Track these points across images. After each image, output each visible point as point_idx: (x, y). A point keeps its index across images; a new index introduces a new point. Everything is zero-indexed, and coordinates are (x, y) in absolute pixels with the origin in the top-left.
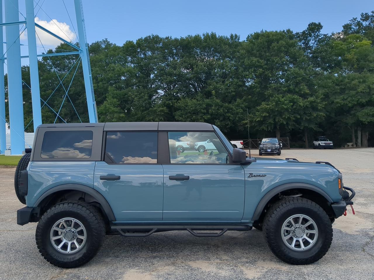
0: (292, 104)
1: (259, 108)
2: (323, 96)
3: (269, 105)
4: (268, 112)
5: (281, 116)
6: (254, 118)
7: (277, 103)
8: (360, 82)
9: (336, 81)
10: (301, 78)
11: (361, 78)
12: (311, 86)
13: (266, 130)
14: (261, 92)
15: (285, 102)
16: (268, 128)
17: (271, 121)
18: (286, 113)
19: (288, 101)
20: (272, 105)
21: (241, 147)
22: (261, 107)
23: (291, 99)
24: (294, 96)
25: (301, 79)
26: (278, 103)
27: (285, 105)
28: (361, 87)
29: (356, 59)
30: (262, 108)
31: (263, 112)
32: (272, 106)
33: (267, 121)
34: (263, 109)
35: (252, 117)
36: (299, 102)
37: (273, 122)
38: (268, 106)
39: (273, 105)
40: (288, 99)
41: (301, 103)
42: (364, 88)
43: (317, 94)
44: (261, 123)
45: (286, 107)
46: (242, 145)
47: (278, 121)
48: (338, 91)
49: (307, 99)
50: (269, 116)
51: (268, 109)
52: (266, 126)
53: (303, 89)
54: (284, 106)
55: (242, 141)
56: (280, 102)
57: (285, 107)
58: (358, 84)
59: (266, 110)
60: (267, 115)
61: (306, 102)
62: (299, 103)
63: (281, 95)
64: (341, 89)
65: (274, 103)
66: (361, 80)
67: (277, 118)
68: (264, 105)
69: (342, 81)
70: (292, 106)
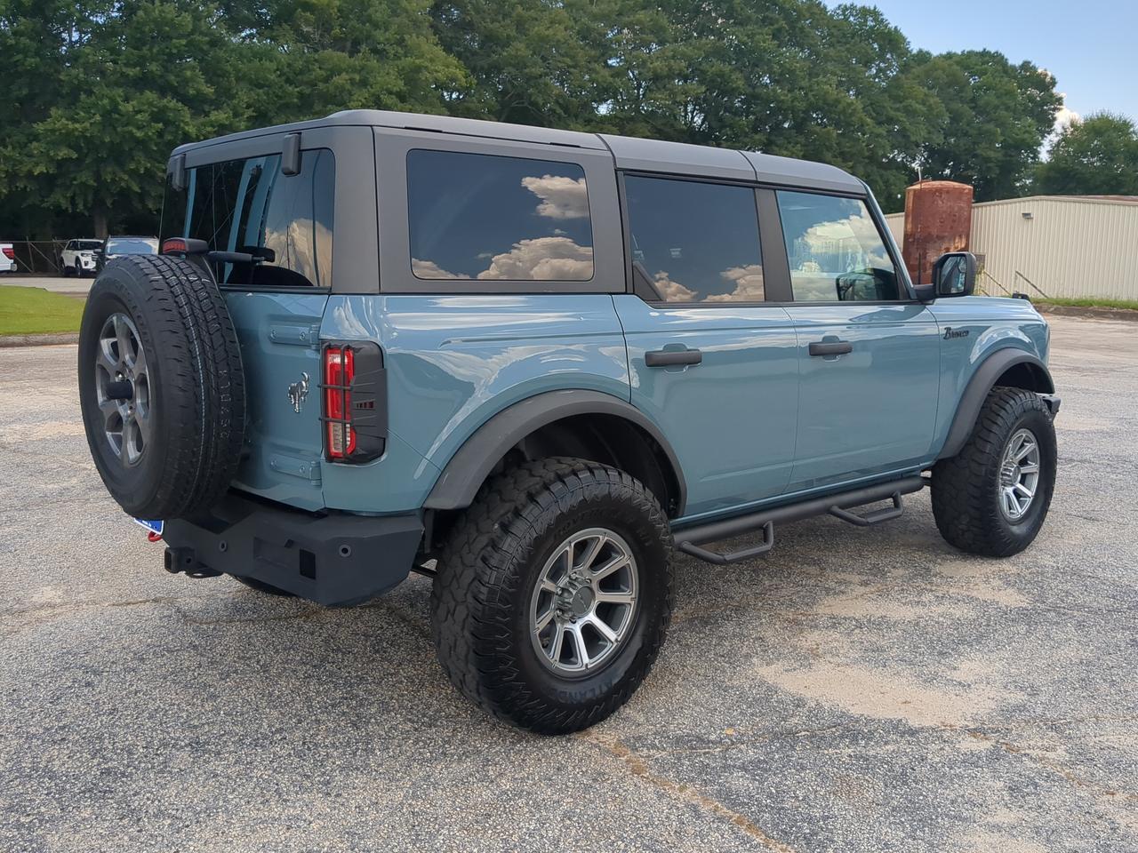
0: (161, 125)
1: (40, 127)
2: (253, 111)
3: (76, 121)
4: (77, 148)
5: (121, 164)
6: (21, 163)
7: (106, 114)
8: (352, 81)
9: (286, 70)
10: (184, 43)
11: (354, 70)
12: (213, 73)
13: (67, 208)
14: (42, 70)
15: (139, 116)
16: (73, 201)
17: (86, 177)
18: (140, 156)
19: (147, 115)
20: (92, 121)
21: (9, 269)
22: (49, 127)
23: (155, 110)
24: (165, 100)
25: (185, 46)
26: (111, 116)
27: (139, 128)
28: (356, 96)
29: (339, 11)
30: (53, 131)
31: (55, 144)
32: (91, 124)
33: (72, 176)
34: (57, 133)
35: (14, 160)
36: (183, 121)
37: (95, 181)
38: (77, 126)
39: (95, 122)
40: (146, 107)
41: (191, 127)
42: (363, 100)
43: (235, 101)
44: (48, 182)
45: (143, 134)
46: (12, 261)
47: (112, 179)
48: (295, 100)
49: (207, 114)
50: (79, 161)
51: (76, 133)
52: (68, 195)
53: (192, 79)
54: (134, 131)
55: (11, 246)
56: (117, 116)
57: (139, 134)
58: (348, 87)
59: (68, 139)
60: (75, 156)
61: (204, 125)
62: (182, 125)
63: (120, 91)
64: (301, 95)
65: (98, 118)
66: (357, 77)
67: (109, 169)
68: (58, 120)
69: (301, 72)
70: (160, 134)
